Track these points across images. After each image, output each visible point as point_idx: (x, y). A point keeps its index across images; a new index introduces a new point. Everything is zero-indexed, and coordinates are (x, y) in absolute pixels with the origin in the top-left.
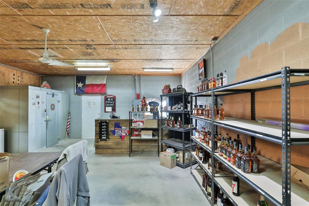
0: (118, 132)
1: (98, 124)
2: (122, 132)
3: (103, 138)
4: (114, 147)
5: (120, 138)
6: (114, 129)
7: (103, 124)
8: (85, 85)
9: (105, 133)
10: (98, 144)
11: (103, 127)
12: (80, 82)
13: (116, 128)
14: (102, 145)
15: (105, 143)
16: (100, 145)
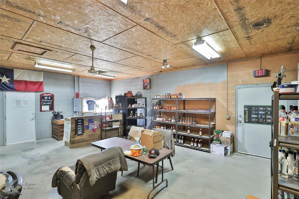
0: (92, 126)
1: (74, 122)
2: (94, 126)
3: (78, 133)
4: (88, 139)
5: (92, 130)
6: (88, 125)
7: (79, 121)
8: (12, 81)
9: (81, 128)
10: (74, 139)
11: (79, 124)
12: (5, 76)
13: (90, 123)
14: (78, 139)
15: (80, 137)
16: (76, 140)
